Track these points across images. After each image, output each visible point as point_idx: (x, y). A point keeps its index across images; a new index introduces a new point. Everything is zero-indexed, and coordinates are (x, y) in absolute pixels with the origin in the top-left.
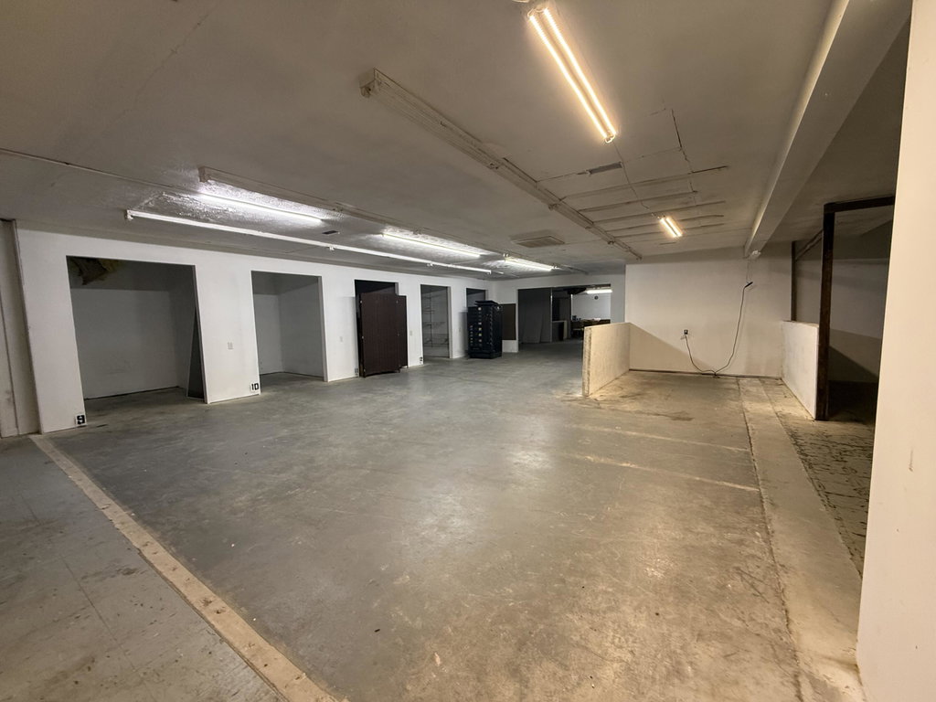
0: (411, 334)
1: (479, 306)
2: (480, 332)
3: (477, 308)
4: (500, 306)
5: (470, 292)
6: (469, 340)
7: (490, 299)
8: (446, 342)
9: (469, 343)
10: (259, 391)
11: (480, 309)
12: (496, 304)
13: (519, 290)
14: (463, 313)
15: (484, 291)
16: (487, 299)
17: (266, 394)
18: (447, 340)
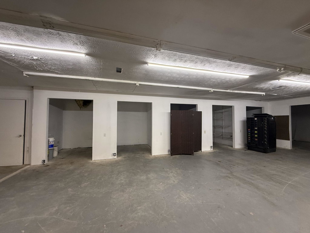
0: (205, 133)
1: (255, 117)
2: (256, 134)
3: (254, 118)
4: (274, 117)
5: (248, 109)
6: (248, 138)
7: (265, 113)
8: (231, 137)
9: (248, 140)
10: (116, 157)
11: (256, 119)
12: (271, 116)
13: (292, 106)
14: (244, 121)
15: (261, 108)
16: (262, 113)
17: (120, 158)
18: (232, 136)
